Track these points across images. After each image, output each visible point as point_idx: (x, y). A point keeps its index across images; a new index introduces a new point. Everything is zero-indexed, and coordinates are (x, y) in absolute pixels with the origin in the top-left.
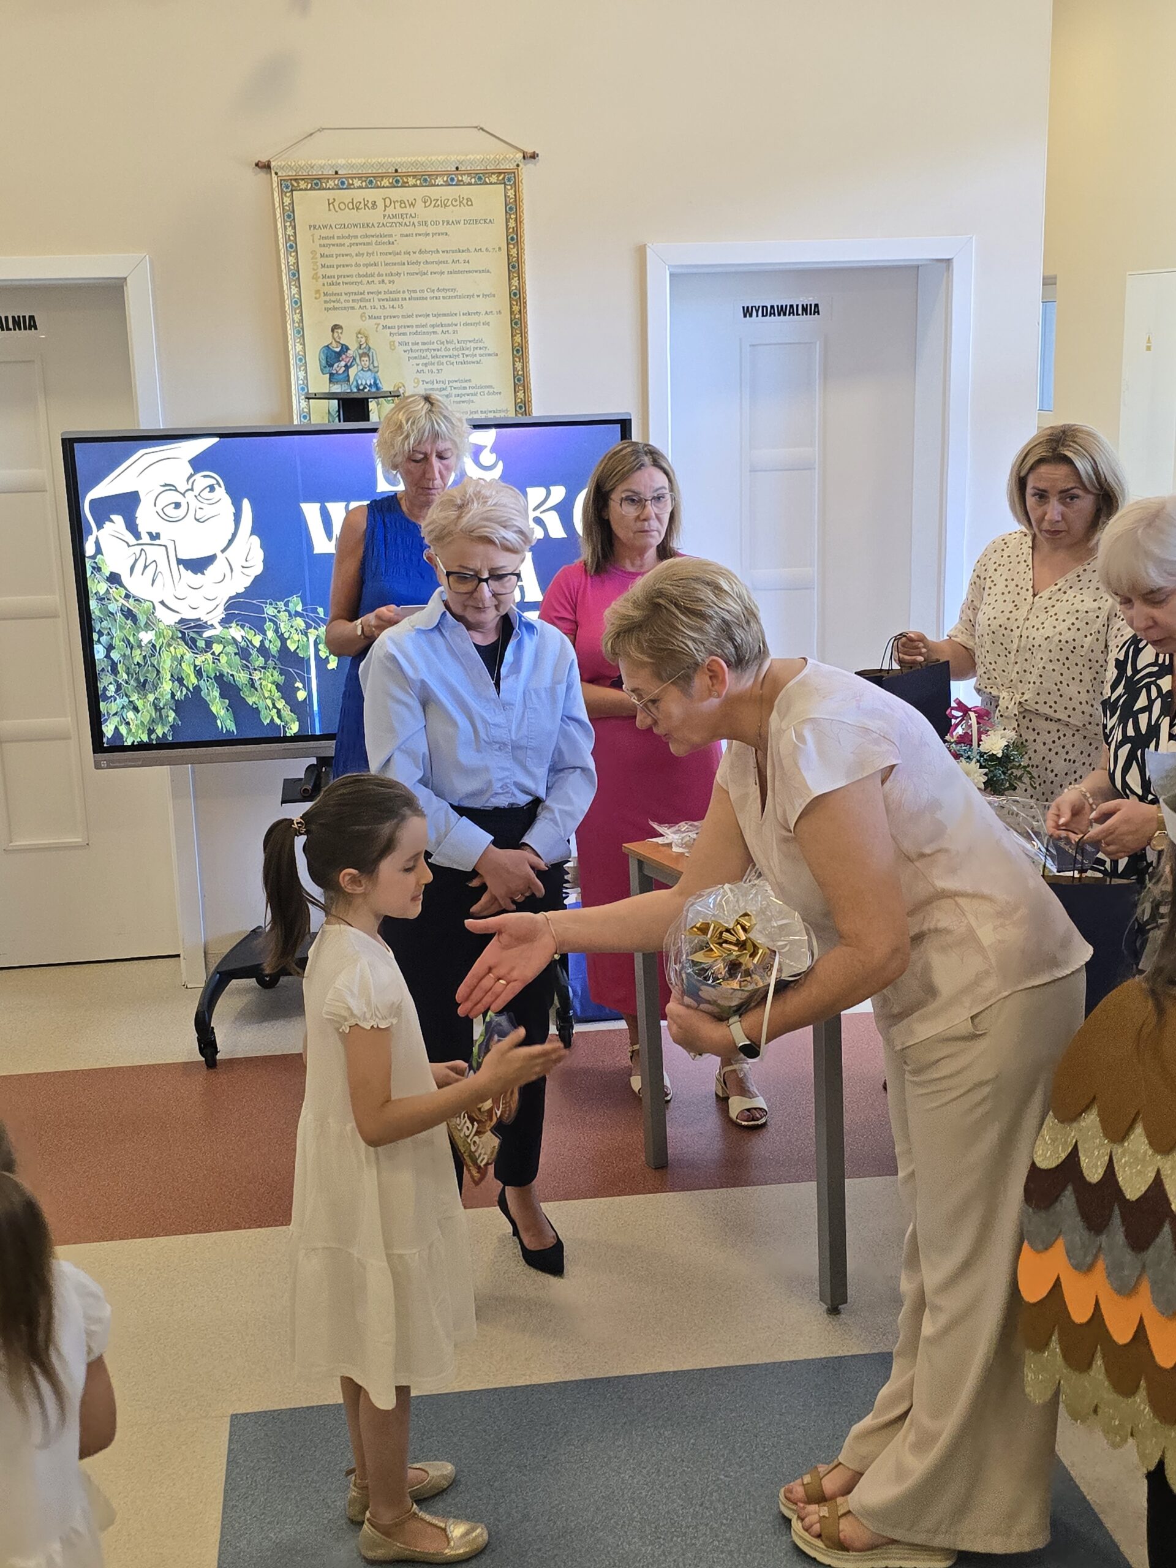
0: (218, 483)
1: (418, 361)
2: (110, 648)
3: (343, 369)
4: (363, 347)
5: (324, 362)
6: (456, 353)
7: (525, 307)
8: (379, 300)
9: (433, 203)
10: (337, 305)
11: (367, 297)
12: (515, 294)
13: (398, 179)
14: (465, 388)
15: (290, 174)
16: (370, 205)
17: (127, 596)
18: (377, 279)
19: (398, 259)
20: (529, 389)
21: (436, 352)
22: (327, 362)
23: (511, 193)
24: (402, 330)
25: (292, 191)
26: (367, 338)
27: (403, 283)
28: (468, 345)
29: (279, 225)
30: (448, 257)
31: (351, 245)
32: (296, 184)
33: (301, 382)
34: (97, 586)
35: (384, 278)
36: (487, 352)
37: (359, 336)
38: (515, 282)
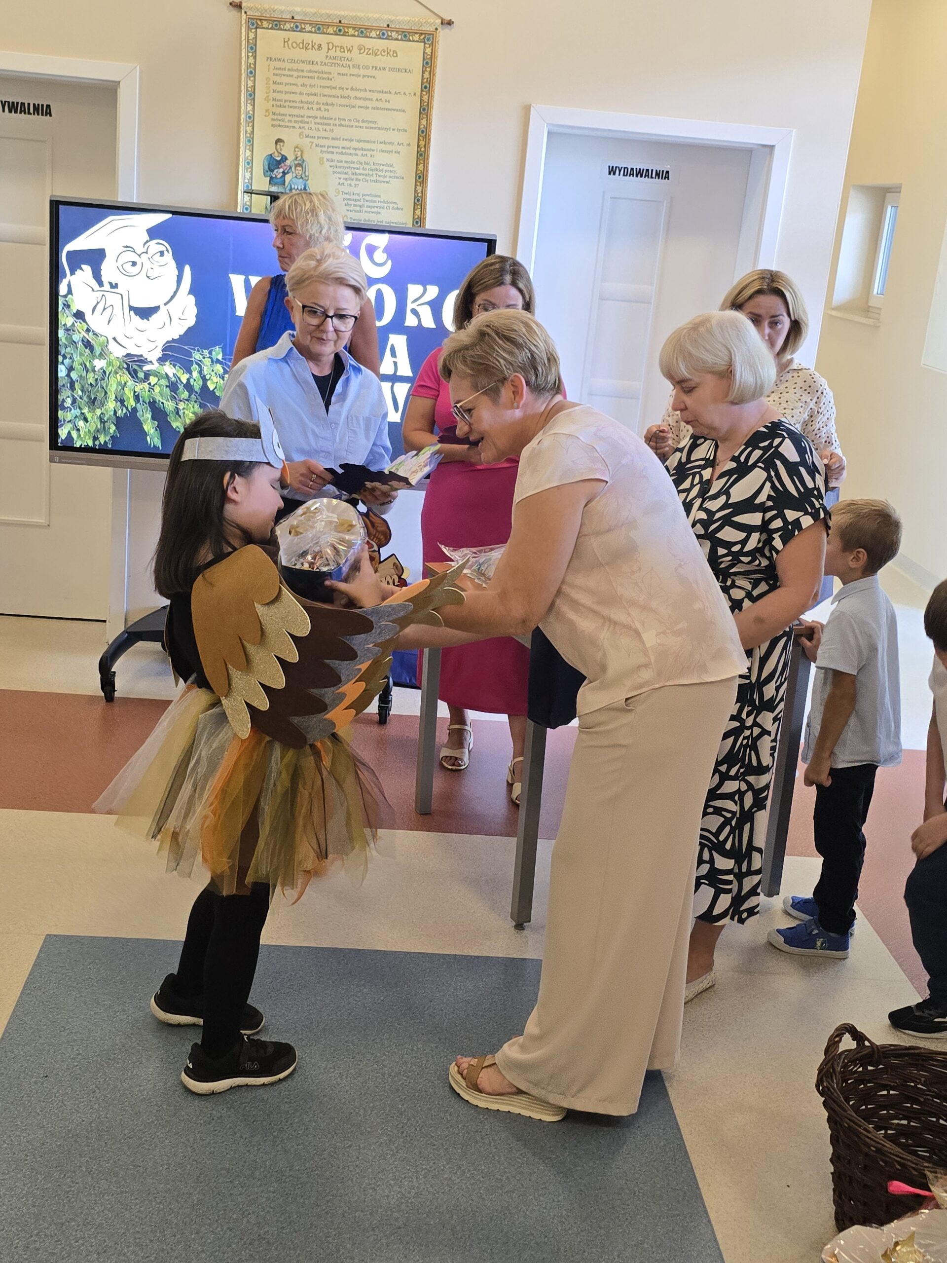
0: (167, 250)
1: (340, 176)
2: (70, 369)
3: (281, 174)
4: (298, 159)
5: (267, 167)
6: (371, 173)
7: (429, 143)
8: (315, 123)
9: (366, 51)
10: (281, 123)
11: (306, 120)
12: (423, 132)
13: (341, 29)
14: (375, 202)
15: (256, 14)
16: (316, 47)
17: (88, 330)
18: (315, 106)
19: (333, 92)
20: (425, 208)
21: (355, 170)
22: (269, 168)
23: (428, 51)
24: (330, 150)
25: (256, 28)
26: (302, 152)
27: (335, 112)
28: (381, 168)
29: (243, 54)
30: (375, 96)
31: (298, 77)
32: (260, 23)
33: (247, 181)
34: (66, 319)
35: (321, 106)
36: (396, 175)
37: (297, 150)
38: (424, 122)
